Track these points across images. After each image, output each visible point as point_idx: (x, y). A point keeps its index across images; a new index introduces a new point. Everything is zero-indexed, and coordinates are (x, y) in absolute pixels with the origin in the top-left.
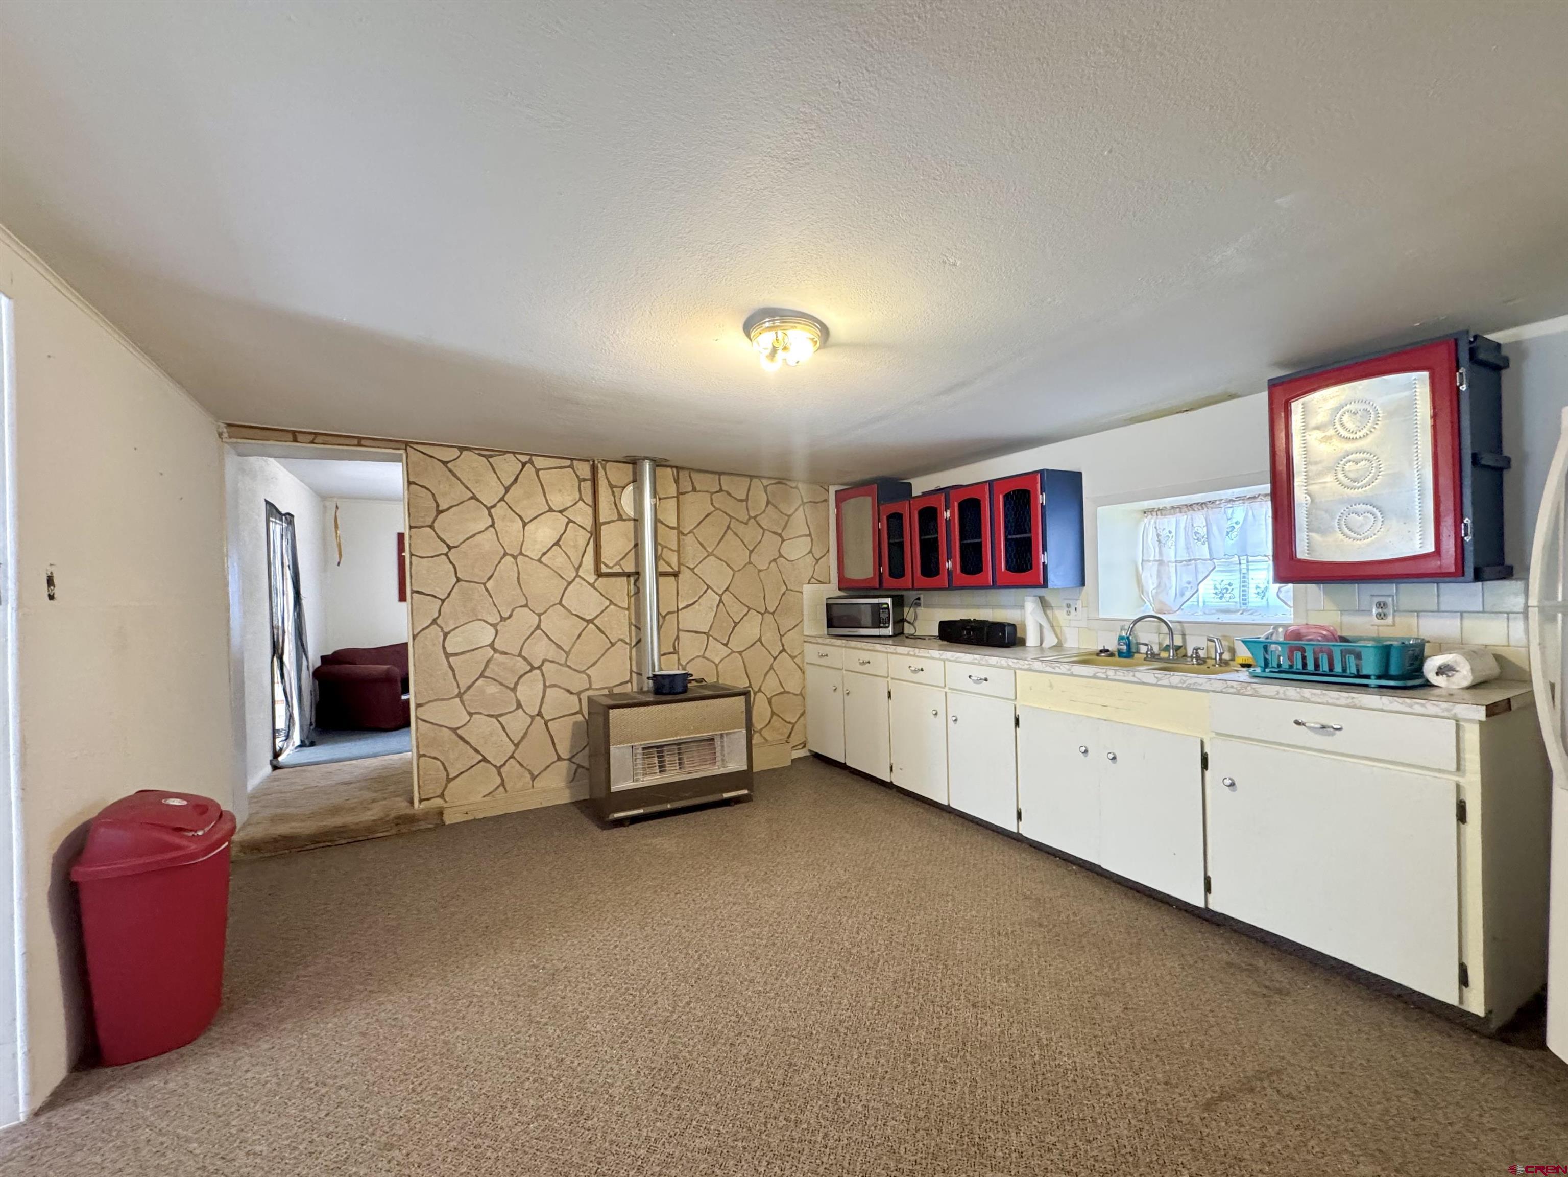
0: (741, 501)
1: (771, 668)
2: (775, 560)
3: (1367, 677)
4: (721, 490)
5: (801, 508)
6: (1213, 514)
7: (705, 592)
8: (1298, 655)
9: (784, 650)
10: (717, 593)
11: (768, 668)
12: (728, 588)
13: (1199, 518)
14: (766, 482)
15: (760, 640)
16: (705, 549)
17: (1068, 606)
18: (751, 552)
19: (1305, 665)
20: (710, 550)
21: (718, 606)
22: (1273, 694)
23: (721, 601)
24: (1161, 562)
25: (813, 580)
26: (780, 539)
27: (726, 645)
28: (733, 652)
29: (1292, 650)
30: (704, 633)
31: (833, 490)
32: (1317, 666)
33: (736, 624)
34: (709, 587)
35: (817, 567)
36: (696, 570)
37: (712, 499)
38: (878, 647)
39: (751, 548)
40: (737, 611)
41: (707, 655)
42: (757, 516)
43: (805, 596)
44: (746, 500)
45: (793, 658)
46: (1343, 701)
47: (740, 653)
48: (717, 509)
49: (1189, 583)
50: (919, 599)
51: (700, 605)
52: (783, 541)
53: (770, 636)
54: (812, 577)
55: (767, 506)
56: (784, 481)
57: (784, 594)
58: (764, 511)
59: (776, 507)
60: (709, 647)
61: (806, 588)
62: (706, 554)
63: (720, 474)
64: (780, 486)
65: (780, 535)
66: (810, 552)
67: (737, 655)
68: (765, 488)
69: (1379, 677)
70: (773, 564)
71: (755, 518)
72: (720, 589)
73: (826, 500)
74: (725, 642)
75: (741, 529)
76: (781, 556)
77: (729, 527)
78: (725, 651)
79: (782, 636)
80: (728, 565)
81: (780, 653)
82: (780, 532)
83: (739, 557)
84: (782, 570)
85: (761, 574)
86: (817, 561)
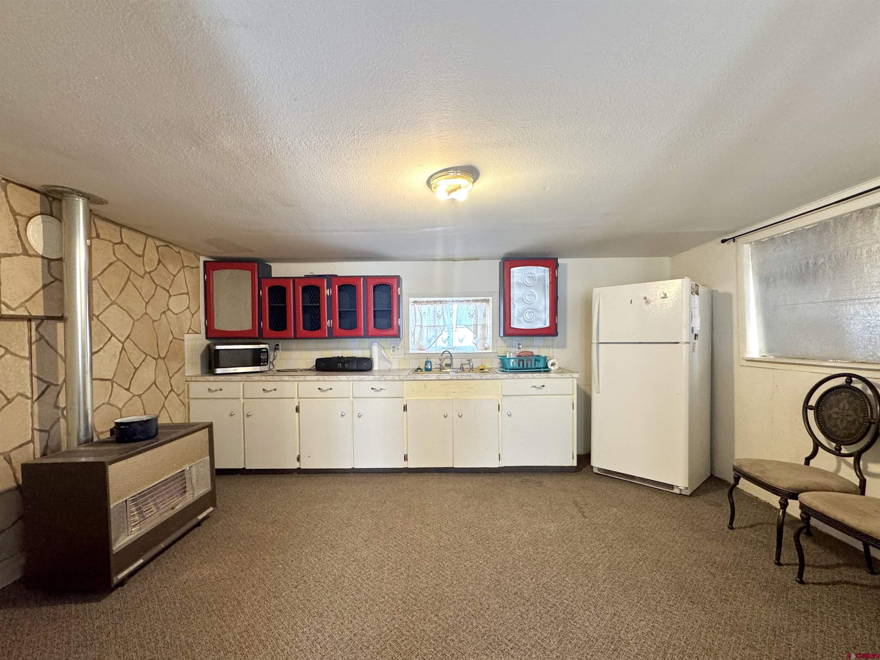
0: (139, 256)
1: (164, 406)
2: (164, 312)
3: (540, 368)
4: (122, 242)
5: (182, 270)
6: (445, 306)
7: (110, 339)
8: (521, 363)
9: (172, 390)
10: (120, 341)
11: (161, 408)
12: (129, 335)
13: (439, 307)
14: (158, 243)
15: (155, 383)
16: (109, 297)
17: (394, 347)
18: (147, 303)
19: (523, 366)
20: (113, 299)
21: (121, 352)
22: (524, 377)
23: (123, 348)
24: (421, 326)
25: (190, 330)
26: (168, 295)
27: (128, 390)
28: (134, 396)
29: (519, 361)
30: (108, 380)
31: (202, 259)
32: (527, 366)
33: (136, 369)
34: (112, 335)
35: (192, 319)
36: (100, 317)
37: (114, 250)
38: (286, 378)
39: (147, 301)
40: (136, 356)
41: (112, 401)
42: (151, 272)
43: (186, 343)
44: (143, 256)
45: (178, 395)
46: (545, 377)
47: (140, 396)
48: (118, 259)
49: (433, 336)
50: (278, 345)
51: (104, 352)
52: (170, 296)
53: (162, 380)
54: (190, 328)
55: (158, 264)
56: (170, 245)
57: (171, 342)
58: (156, 269)
59: (165, 267)
60: (113, 393)
61: (187, 337)
62: (110, 302)
63: (122, 226)
64: (168, 248)
65: (168, 291)
66: (188, 307)
67: (137, 397)
68: (157, 247)
69: (544, 368)
70: (163, 315)
71: (149, 273)
72: (122, 337)
73: (198, 267)
74: (127, 387)
75: (139, 282)
76: (169, 309)
77: (128, 278)
78: (127, 395)
79: (171, 378)
80: (128, 313)
81: (170, 392)
82: (168, 288)
83: (138, 309)
84: (170, 321)
85: (155, 323)
86: (193, 315)
